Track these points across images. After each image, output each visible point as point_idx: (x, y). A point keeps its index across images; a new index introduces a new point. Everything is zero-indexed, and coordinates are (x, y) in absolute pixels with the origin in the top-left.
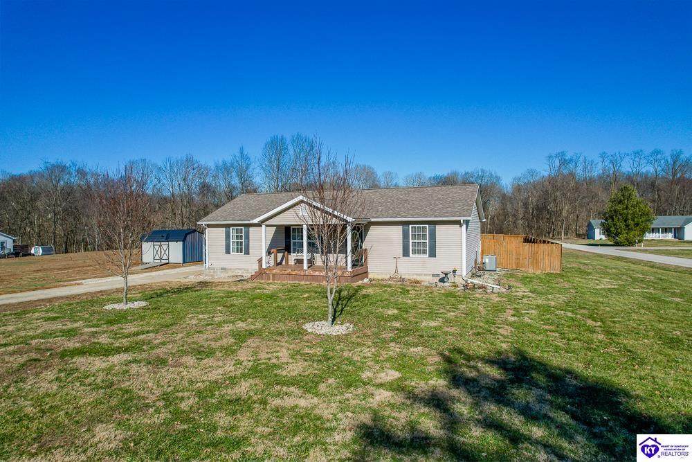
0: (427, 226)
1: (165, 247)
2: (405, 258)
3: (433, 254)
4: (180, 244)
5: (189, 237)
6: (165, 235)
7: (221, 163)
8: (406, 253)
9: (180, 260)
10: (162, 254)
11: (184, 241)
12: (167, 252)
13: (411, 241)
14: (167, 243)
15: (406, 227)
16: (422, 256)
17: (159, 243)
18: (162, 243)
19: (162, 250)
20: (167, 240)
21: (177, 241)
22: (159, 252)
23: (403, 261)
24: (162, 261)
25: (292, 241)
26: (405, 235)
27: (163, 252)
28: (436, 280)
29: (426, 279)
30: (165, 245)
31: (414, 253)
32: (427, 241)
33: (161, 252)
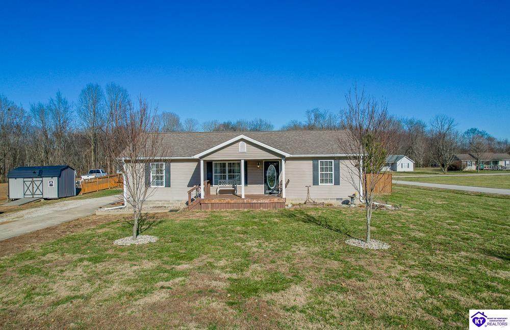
0: (333, 161)
1: (38, 183)
2: (315, 186)
3: (337, 183)
4: (55, 180)
5: (64, 173)
6: (37, 171)
7: (37, 106)
8: (315, 182)
9: (56, 197)
10: (35, 190)
11: (59, 177)
12: (40, 188)
13: (320, 173)
14: (41, 179)
15: (316, 162)
16: (329, 184)
17: (31, 179)
18: (34, 179)
19: (35, 186)
20: (40, 175)
21: (52, 177)
22: (31, 188)
23: (314, 188)
24: (35, 196)
25: (214, 174)
26: (315, 169)
27: (35, 188)
28: (340, 202)
29: (334, 202)
30: (37, 181)
31: (322, 181)
32: (333, 173)
33: (33, 188)
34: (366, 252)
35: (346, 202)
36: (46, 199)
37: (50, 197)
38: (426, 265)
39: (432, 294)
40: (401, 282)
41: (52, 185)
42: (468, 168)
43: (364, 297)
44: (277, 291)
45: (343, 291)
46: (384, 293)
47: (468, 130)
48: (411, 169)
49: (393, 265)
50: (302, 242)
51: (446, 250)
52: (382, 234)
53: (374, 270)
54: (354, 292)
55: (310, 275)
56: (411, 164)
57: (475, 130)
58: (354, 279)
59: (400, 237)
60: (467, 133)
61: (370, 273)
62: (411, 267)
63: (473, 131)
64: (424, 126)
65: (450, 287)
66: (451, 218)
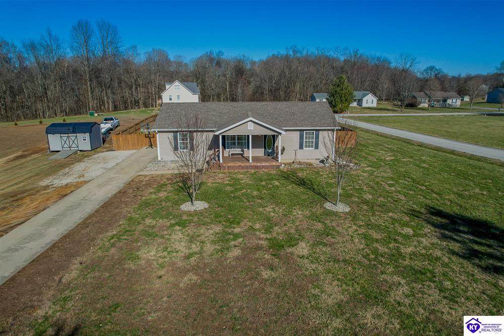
0: (314, 132)
1: (73, 138)
2: (300, 150)
3: (317, 147)
4: (87, 135)
5: (93, 129)
6: (71, 128)
8: (301, 147)
9: (90, 149)
11: (90, 132)
12: (76, 142)
13: (304, 140)
14: (75, 135)
15: (302, 132)
16: (311, 148)
17: (67, 135)
18: (70, 135)
19: (70, 140)
20: (74, 132)
21: (85, 133)
22: (67, 142)
23: (300, 152)
24: (71, 149)
25: (226, 141)
26: (301, 137)
27: (71, 142)
28: (318, 162)
29: (313, 161)
30: (72, 136)
31: (306, 147)
32: (314, 140)
33: (69, 142)
34: (336, 214)
35: (322, 162)
36: (81, 151)
37: (85, 149)
38: (368, 225)
39: (367, 246)
40: (353, 239)
41: (85, 140)
42: (421, 106)
43: (335, 249)
44: (293, 246)
45: (325, 245)
46: (345, 246)
47: (427, 68)
48: (375, 105)
49: (350, 225)
50: (298, 207)
51: (382, 212)
52: (346, 198)
53: (339, 229)
54: (330, 246)
55: (307, 235)
56: (375, 100)
57: (434, 67)
58: (330, 237)
59: (357, 200)
60: (426, 70)
61: (338, 232)
62: (360, 226)
63: (432, 68)
64: (390, 63)
65: (377, 241)
66: (392, 179)
